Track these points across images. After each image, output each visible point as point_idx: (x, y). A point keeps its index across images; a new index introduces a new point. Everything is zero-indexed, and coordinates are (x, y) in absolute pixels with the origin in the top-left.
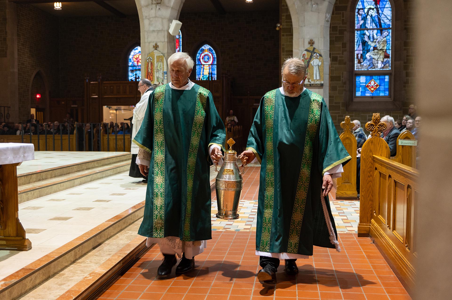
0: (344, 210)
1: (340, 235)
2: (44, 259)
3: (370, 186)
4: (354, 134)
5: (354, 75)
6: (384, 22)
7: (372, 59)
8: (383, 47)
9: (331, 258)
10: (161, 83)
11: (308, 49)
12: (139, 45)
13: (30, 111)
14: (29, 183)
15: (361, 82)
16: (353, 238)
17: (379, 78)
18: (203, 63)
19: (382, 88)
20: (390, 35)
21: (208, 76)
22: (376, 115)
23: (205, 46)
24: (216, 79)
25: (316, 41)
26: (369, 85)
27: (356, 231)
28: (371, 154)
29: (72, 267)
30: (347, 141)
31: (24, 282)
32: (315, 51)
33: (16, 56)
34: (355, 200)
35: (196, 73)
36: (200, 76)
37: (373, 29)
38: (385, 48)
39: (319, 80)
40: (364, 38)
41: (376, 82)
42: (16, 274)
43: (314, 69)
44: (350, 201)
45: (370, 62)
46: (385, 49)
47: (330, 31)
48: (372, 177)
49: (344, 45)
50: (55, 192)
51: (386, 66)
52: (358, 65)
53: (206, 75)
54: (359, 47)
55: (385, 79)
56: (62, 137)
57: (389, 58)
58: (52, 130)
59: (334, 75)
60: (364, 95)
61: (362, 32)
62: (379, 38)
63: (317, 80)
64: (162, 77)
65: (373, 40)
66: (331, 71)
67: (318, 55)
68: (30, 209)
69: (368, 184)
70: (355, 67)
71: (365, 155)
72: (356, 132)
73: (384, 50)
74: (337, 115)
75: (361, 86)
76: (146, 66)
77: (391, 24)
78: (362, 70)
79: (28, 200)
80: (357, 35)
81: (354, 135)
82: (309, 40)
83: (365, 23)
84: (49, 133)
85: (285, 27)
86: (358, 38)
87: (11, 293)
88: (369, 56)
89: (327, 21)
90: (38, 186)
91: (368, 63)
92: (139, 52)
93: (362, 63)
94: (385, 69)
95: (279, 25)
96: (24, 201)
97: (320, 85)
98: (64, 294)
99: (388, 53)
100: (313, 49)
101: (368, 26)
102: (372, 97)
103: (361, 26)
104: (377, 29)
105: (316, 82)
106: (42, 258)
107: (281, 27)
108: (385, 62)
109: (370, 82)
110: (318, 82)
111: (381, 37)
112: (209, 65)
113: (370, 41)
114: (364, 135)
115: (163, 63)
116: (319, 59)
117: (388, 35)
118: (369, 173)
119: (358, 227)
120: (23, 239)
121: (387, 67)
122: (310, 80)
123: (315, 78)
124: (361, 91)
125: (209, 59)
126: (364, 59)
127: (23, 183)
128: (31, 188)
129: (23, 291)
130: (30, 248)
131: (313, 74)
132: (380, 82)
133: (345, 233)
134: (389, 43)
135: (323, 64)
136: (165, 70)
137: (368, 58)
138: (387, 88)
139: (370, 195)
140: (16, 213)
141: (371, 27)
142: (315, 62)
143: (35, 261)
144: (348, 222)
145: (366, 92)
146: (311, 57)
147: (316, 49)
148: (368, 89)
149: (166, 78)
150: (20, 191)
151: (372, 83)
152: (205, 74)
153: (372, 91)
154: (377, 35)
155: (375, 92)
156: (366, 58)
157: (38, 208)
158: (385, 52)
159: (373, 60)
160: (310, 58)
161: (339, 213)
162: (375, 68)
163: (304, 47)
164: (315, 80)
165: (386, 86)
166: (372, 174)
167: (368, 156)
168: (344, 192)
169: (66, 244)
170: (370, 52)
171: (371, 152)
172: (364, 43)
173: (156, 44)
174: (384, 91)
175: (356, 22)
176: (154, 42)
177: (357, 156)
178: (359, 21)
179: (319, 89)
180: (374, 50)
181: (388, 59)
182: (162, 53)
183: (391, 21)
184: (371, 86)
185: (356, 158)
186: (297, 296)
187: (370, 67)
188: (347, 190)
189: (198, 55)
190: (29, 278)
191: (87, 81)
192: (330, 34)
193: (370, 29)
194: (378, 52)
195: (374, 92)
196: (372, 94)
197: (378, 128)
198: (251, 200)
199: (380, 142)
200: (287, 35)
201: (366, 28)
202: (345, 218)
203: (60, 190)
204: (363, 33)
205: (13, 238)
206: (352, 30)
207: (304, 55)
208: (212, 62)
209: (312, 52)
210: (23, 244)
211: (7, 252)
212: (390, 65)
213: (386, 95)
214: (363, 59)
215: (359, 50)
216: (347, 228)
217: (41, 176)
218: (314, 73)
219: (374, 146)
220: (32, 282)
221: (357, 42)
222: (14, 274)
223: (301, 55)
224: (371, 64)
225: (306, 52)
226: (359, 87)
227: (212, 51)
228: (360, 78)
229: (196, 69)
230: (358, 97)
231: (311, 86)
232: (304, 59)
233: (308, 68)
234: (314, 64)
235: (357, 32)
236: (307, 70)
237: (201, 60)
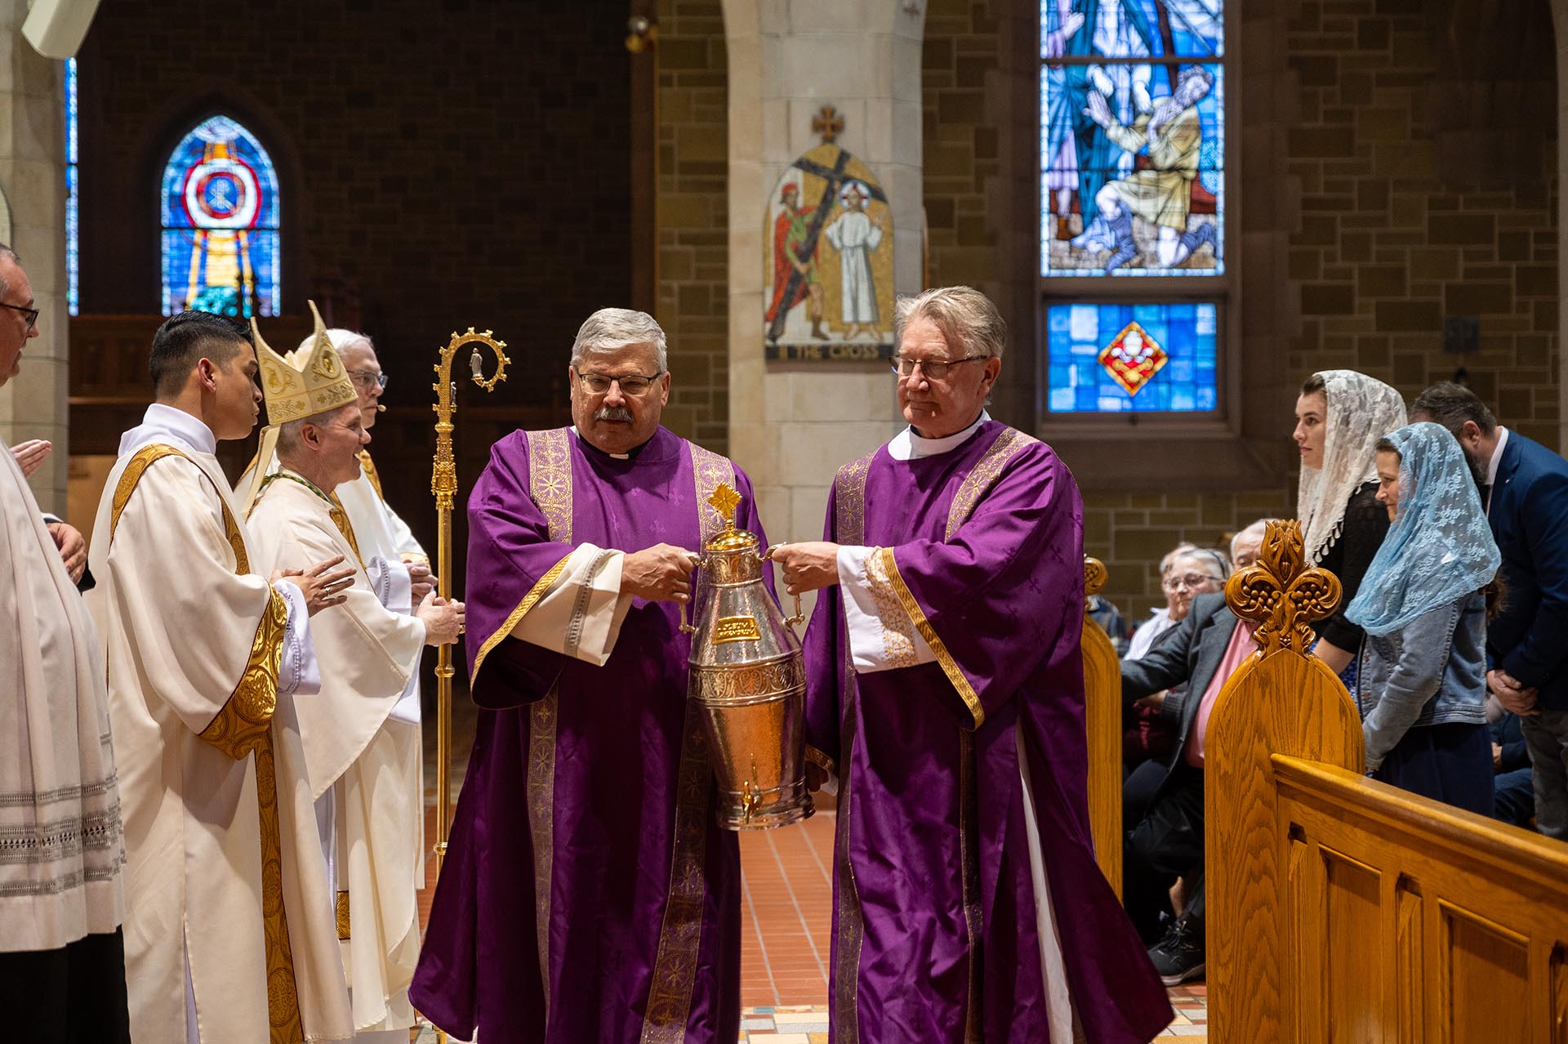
3: (1262, 932)
5: (1038, 299)
6: (1184, 23)
7: (1126, 216)
8: (1183, 155)
11: (813, 159)
15: (1076, 335)
17: (1164, 317)
18: (202, 219)
19: (1182, 369)
20: (1219, 91)
22: (1285, 528)
23: (213, 122)
24: (277, 312)
25: (850, 113)
26: (1116, 352)
28: (1260, 748)
32: (849, 170)
35: (160, 274)
36: (182, 290)
37: (1131, 62)
38: (1194, 160)
39: (868, 324)
40: (1088, 107)
41: (1149, 339)
43: (845, 267)
45: (1120, 233)
46: (1195, 165)
47: (922, 66)
48: (1272, 878)
49: (986, 143)
51: (1200, 251)
52: (1056, 249)
53: (222, 287)
54: (1059, 151)
55: (1194, 321)
57: (1214, 212)
60: (1090, 407)
61: (1075, 72)
62: (1163, 107)
63: (862, 327)
65: (1131, 119)
67: (863, 190)
69: (1249, 917)
70: (1045, 260)
71: (1226, 755)
73: (1186, 169)
75: (1073, 359)
77: (1220, 36)
78: (1081, 273)
80: (1049, 92)
82: (813, 110)
83: (1089, 30)
85: (675, 35)
86: (1055, 106)
88: (1112, 200)
89: (906, 10)
91: (1110, 239)
93: (1075, 236)
94: (1196, 272)
95: (642, 25)
97: (876, 354)
99: (1210, 187)
100: (835, 156)
101: (1108, 42)
102: (1132, 418)
103: (1069, 42)
104: (1152, 61)
105: (856, 335)
107: (654, 35)
108: (1197, 235)
109: (1119, 337)
110: (865, 339)
111: (1173, 104)
112: (237, 230)
113: (1115, 122)
116: (870, 214)
117: (1205, 95)
118: (1256, 857)
121: (1203, 262)
122: (824, 327)
123: (848, 317)
124: (1073, 383)
125: (235, 195)
126: (1087, 219)
131: (838, 294)
132: (1170, 339)
134: (1210, 133)
135: (894, 243)
137: (1110, 210)
138: (1206, 371)
139: (1264, 980)
141: (1122, 51)
142: (849, 229)
145: (1103, 388)
146: (828, 201)
147: (852, 160)
148: (1111, 373)
151: (1133, 343)
152: (212, 279)
153: (1132, 385)
154: (1150, 89)
155: (1149, 393)
156: (1097, 213)
158: (1193, 181)
159: (1136, 222)
160: (819, 209)
162: (1147, 264)
163: (789, 147)
164: (849, 325)
165: (1203, 359)
166: (1271, 864)
167: (1243, 760)
170: (1116, 179)
171: (1260, 740)
172: (1088, 134)
174: (1192, 388)
175: (1044, 20)
178: (1058, 14)
179: (868, 372)
180: (1136, 170)
181: (1211, 219)
183: (1221, 20)
184: (1127, 359)
187: (1119, 258)
189: (170, 172)
192: (927, 82)
193: (1117, 61)
194: (1156, 183)
195: (1144, 392)
196: (1131, 399)
197: (1296, 601)
199: (1308, 681)
200: (684, 81)
201: (1098, 56)
204: (1081, 77)
206: (1028, 65)
207: (788, 192)
208: (255, 217)
209: (834, 176)
212: (1221, 252)
213: (1201, 405)
214: (1082, 215)
215: (1062, 171)
218: (846, 286)
219: (1279, 702)
221: (1051, 128)
223: (774, 191)
224: (1123, 244)
225: (798, 176)
226: (1066, 366)
227: (253, 152)
228: (1068, 315)
229: (159, 254)
230: (1063, 417)
231: (827, 358)
232: (790, 214)
233: (812, 261)
234: (841, 239)
235: (1051, 76)
236: (809, 271)
237: (192, 202)
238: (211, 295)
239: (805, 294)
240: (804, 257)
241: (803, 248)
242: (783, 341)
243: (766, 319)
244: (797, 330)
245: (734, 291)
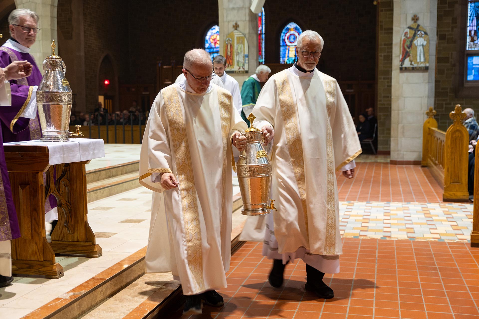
0: (454, 215)
1: (449, 245)
2: (115, 268)
4: (465, 124)
5: (465, 55)
9: (440, 271)
10: (241, 68)
11: (412, 26)
12: (218, 24)
13: (97, 99)
14: (98, 180)
15: (474, 63)
16: (465, 248)
18: (288, 44)
21: (293, 59)
23: (291, 24)
25: (421, 16)
27: (468, 240)
29: (146, 276)
30: (457, 134)
31: (94, 293)
32: (420, 28)
33: (82, 38)
34: (466, 203)
35: (280, 56)
36: (284, 58)
42: (86, 284)
43: (418, 50)
44: (460, 204)
47: (438, 4)
49: (454, 20)
50: (126, 190)
52: (470, 44)
53: (292, 58)
54: (472, 22)
56: (132, 128)
58: (122, 120)
59: (442, 56)
60: (477, 79)
63: (422, 63)
64: (243, 61)
66: (438, 51)
67: (423, 33)
68: (99, 209)
70: (467, 47)
72: (467, 123)
74: (444, 103)
75: (473, 68)
76: (225, 48)
78: (476, 49)
79: (97, 199)
80: (470, 9)
81: (465, 126)
82: (412, 16)
84: (119, 123)
85: (384, 1)
86: (471, 12)
87: (80, 305)
90: (107, 184)
92: (217, 32)
93: (475, 41)
96: (93, 201)
97: (424, 68)
98: (137, 307)
100: (417, 26)
105: (420, 64)
106: (113, 266)
107: (379, 1)
110: (422, 65)
112: (295, 46)
114: (477, 126)
115: (244, 45)
116: (424, 38)
119: (472, 236)
120: (93, 244)
122: (413, 63)
123: (418, 60)
124: (473, 74)
125: (295, 38)
127: (91, 180)
128: (101, 186)
129: (93, 303)
130: (101, 255)
131: (416, 56)
133: (455, 242)
136: (246, 53)
140: (85, 216)
142: (419, 41)
143: (106, 270)
144: (458, 228)
146: (415, 35)
147: (420, 27)
149: (247, 61)
150: (88, 190)
152: (290, 56)
157: (108, 208)
160: (413, 37)
161: (447, 218)
163: (406, 24)
164: (419, 62)
168: (453, 194)
169: (139, 251)
173: (236, 24)
176: (233, 21)
177: (469, 151)
179: (423, 72)
182: (243, 34)
185: (468, 153)
186: (400, 316)
188: (456, 191)
189: (282, 34)
190: (100, 289)
191: (160, 65)
192: (438, 8)
198: (344, 201)
200: (385, 11)
202: (455, 224)
203: (131, 188)
205: (81, 243)
206: (465, 3)
207: (406, 34)
209: (416, 30)
210: (92, 251)
211: (75, 259)
214: (477, 36)
215: (472, 26)
216: (457, 236)
217: (111, 173)
218: (418, 54)
220: (103, 293)
221: (470, 17)
222: (83, 284)
225: (408, 30)
226: (472, 70)
227: (298, 30)
228: (473, 59)
229: (280, 51)
230: (470, 81)
231: (413, 70)
232: (406, 39)
233: (411, 49)
234: (417, 43)
235: (471, 5)
236: (410, 51)
237: (286, 40)
238: (290, 59)
239: (409, 56)
240: (409, 48)
241: (409, 46)
242: (404, 66)
243: (400, 61)
244: (407, 64)
245: (394, 55)
